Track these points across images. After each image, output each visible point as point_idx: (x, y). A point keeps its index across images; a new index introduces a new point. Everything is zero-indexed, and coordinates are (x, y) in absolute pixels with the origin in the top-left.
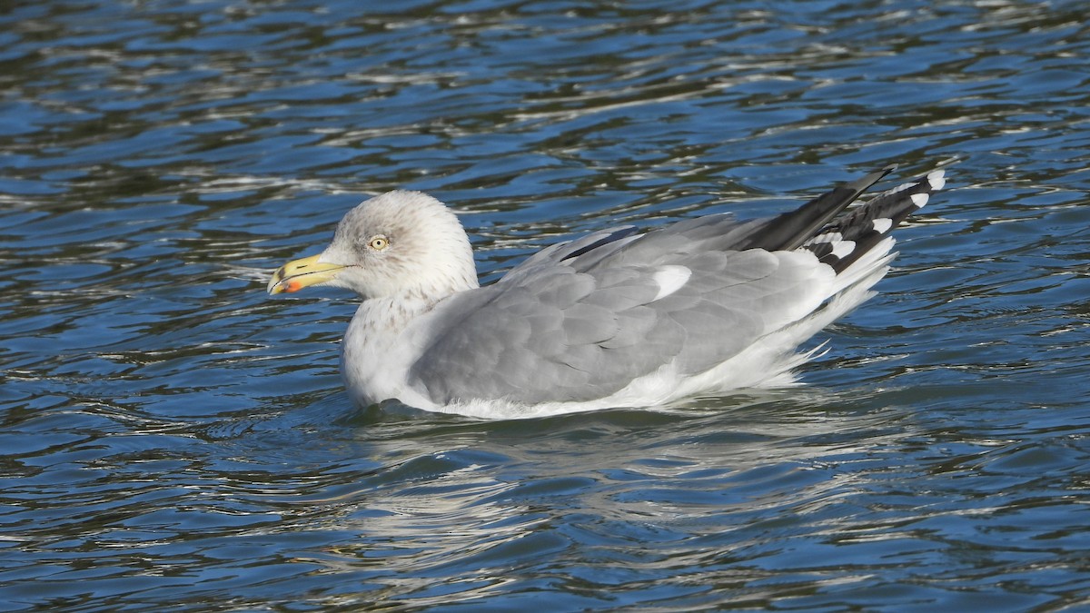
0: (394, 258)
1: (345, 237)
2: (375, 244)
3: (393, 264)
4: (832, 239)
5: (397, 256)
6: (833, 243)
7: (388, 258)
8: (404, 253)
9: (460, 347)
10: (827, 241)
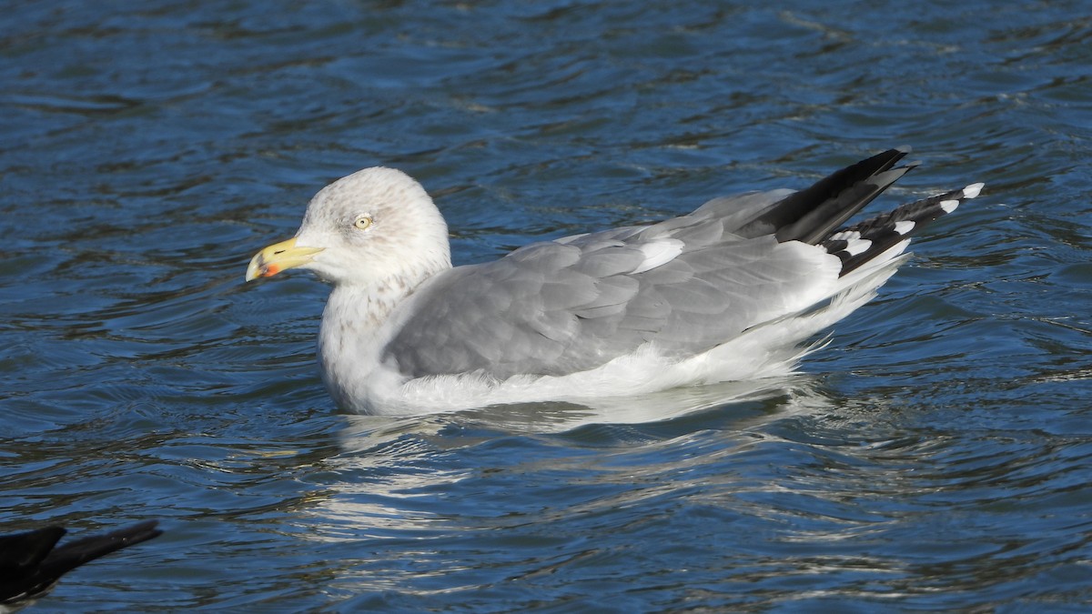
0: (379, 238)
1: (327, 216)
2: (359, 224)
3: (380, 245)
4: (850, 237)
5: (383, 235)
6: (848, 240)
7: (374, 239)
8: (392, 233)
9: (439, 316)
10: (844, 239)
